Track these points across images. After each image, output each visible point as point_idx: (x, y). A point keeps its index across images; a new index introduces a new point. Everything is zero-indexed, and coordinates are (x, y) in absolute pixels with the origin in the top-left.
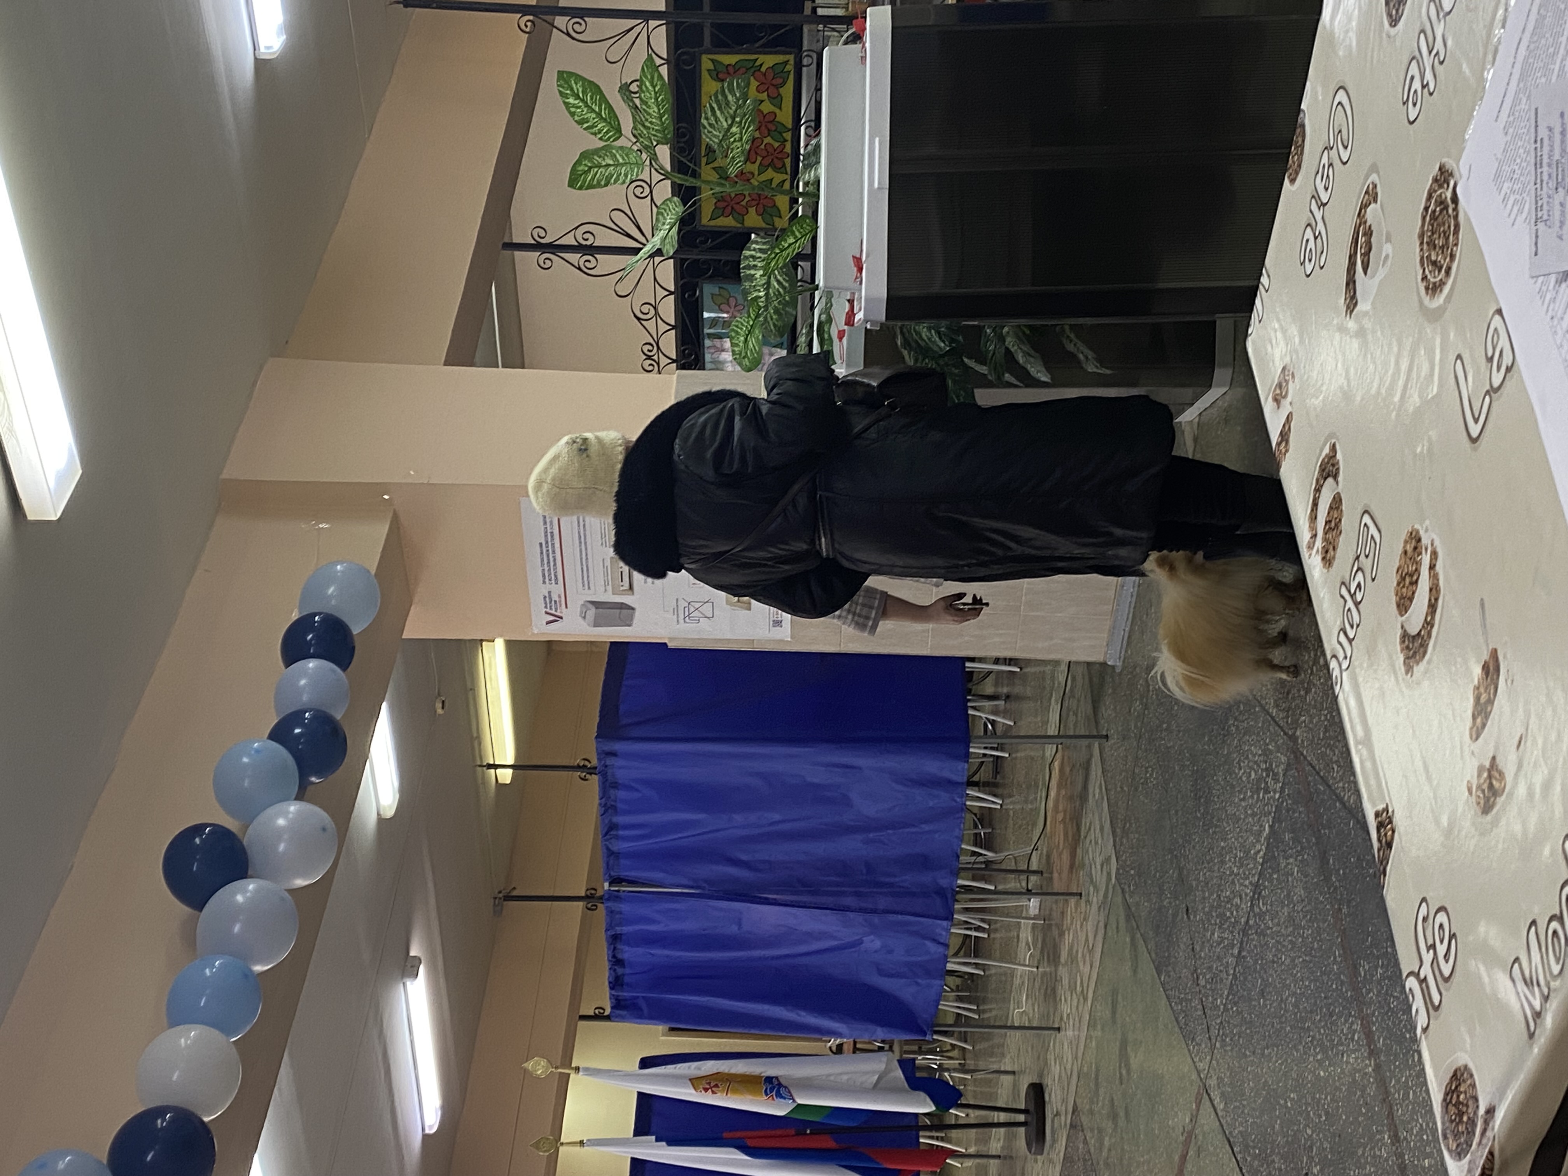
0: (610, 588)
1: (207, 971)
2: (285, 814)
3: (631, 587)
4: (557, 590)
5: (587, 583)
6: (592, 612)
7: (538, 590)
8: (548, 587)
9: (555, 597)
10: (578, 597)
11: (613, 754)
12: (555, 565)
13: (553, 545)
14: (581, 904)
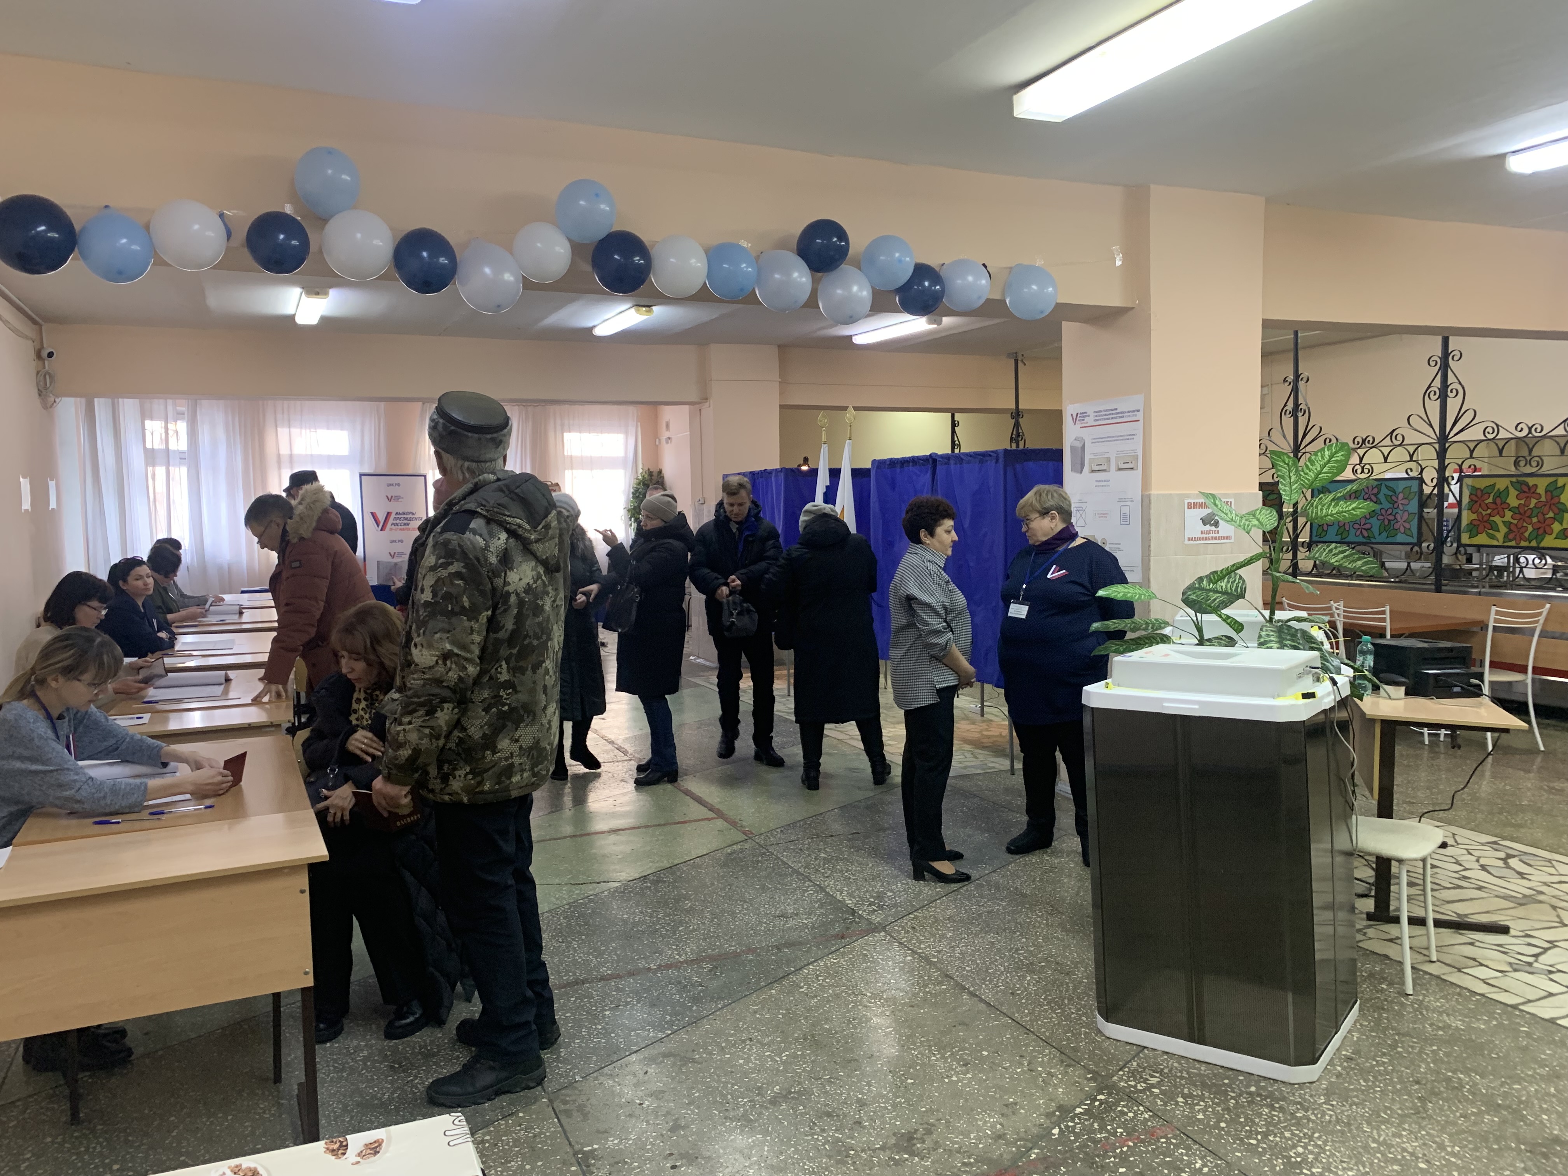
0: (1092, 457)
1: (744, 265)
2: (860, 290)
3: (1093, 471)
4: (1090, 421)
5: (1096, 441)
6: (1078, 444)
7: (1090, 409)
8: (1092, 415)
9: (1086, 419)
10: (1088, 435)
11: (997, 461)
12: (1105, 419)
13: (1116, 418)
14: (1014, 407)
